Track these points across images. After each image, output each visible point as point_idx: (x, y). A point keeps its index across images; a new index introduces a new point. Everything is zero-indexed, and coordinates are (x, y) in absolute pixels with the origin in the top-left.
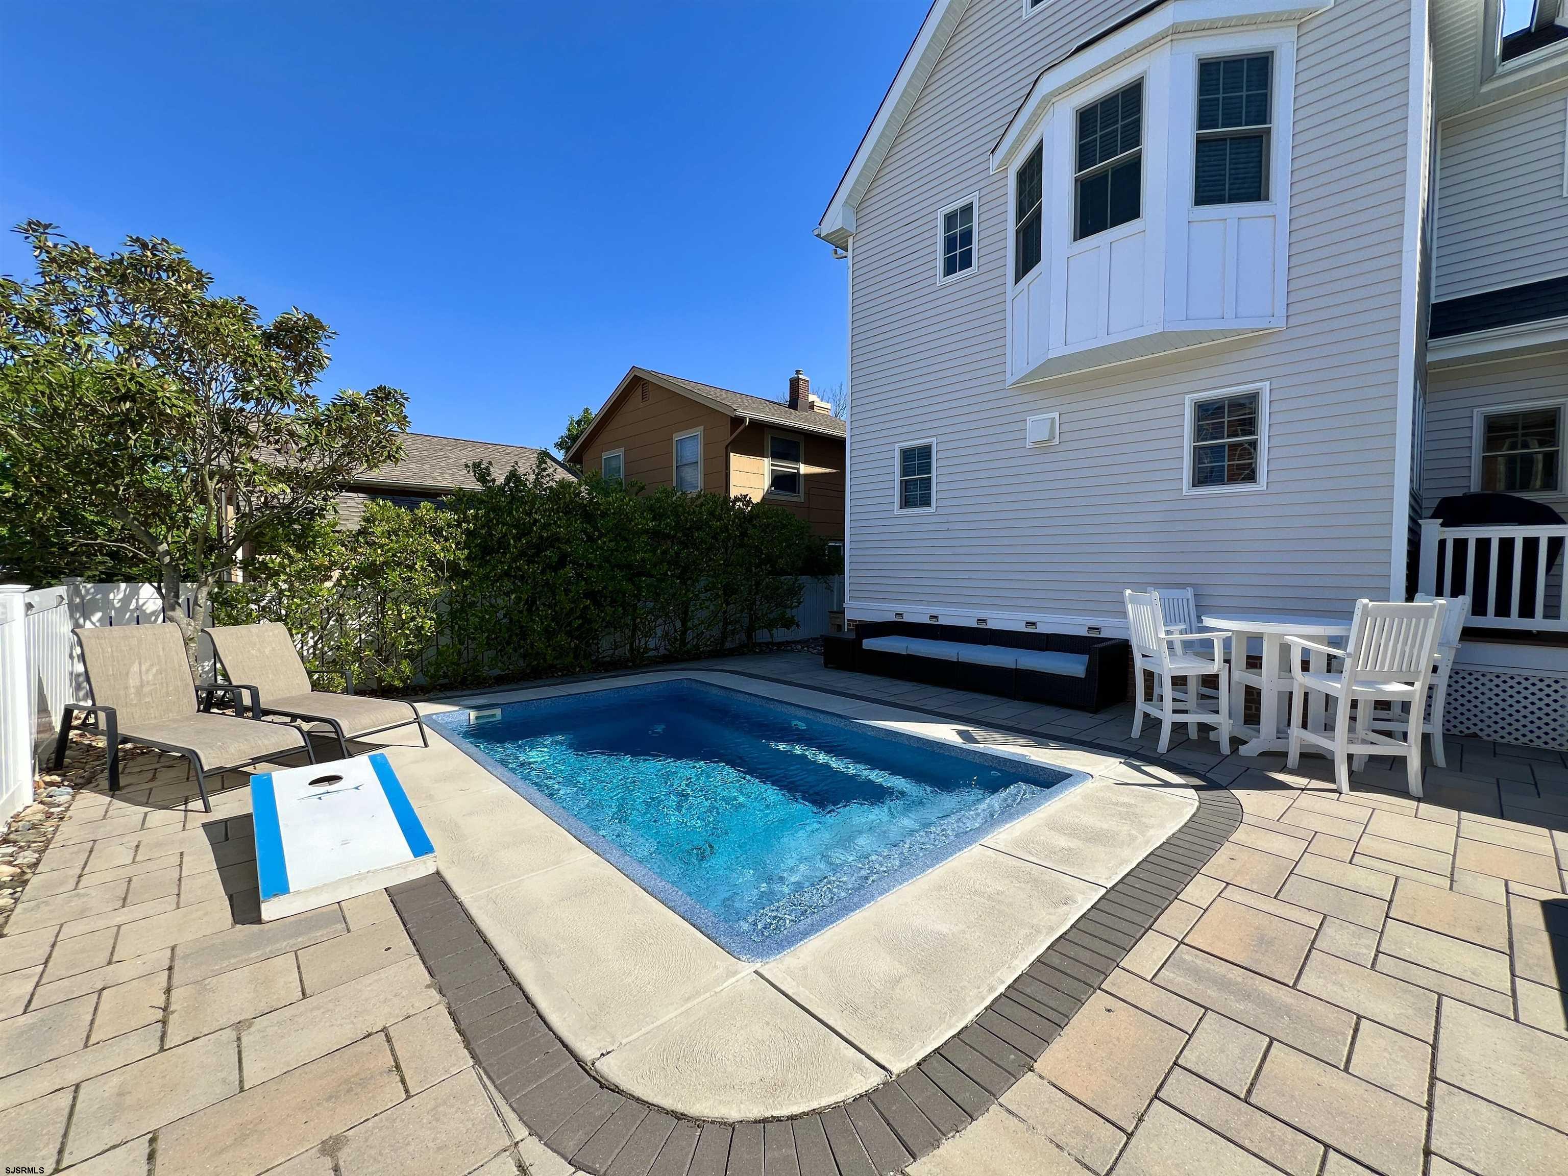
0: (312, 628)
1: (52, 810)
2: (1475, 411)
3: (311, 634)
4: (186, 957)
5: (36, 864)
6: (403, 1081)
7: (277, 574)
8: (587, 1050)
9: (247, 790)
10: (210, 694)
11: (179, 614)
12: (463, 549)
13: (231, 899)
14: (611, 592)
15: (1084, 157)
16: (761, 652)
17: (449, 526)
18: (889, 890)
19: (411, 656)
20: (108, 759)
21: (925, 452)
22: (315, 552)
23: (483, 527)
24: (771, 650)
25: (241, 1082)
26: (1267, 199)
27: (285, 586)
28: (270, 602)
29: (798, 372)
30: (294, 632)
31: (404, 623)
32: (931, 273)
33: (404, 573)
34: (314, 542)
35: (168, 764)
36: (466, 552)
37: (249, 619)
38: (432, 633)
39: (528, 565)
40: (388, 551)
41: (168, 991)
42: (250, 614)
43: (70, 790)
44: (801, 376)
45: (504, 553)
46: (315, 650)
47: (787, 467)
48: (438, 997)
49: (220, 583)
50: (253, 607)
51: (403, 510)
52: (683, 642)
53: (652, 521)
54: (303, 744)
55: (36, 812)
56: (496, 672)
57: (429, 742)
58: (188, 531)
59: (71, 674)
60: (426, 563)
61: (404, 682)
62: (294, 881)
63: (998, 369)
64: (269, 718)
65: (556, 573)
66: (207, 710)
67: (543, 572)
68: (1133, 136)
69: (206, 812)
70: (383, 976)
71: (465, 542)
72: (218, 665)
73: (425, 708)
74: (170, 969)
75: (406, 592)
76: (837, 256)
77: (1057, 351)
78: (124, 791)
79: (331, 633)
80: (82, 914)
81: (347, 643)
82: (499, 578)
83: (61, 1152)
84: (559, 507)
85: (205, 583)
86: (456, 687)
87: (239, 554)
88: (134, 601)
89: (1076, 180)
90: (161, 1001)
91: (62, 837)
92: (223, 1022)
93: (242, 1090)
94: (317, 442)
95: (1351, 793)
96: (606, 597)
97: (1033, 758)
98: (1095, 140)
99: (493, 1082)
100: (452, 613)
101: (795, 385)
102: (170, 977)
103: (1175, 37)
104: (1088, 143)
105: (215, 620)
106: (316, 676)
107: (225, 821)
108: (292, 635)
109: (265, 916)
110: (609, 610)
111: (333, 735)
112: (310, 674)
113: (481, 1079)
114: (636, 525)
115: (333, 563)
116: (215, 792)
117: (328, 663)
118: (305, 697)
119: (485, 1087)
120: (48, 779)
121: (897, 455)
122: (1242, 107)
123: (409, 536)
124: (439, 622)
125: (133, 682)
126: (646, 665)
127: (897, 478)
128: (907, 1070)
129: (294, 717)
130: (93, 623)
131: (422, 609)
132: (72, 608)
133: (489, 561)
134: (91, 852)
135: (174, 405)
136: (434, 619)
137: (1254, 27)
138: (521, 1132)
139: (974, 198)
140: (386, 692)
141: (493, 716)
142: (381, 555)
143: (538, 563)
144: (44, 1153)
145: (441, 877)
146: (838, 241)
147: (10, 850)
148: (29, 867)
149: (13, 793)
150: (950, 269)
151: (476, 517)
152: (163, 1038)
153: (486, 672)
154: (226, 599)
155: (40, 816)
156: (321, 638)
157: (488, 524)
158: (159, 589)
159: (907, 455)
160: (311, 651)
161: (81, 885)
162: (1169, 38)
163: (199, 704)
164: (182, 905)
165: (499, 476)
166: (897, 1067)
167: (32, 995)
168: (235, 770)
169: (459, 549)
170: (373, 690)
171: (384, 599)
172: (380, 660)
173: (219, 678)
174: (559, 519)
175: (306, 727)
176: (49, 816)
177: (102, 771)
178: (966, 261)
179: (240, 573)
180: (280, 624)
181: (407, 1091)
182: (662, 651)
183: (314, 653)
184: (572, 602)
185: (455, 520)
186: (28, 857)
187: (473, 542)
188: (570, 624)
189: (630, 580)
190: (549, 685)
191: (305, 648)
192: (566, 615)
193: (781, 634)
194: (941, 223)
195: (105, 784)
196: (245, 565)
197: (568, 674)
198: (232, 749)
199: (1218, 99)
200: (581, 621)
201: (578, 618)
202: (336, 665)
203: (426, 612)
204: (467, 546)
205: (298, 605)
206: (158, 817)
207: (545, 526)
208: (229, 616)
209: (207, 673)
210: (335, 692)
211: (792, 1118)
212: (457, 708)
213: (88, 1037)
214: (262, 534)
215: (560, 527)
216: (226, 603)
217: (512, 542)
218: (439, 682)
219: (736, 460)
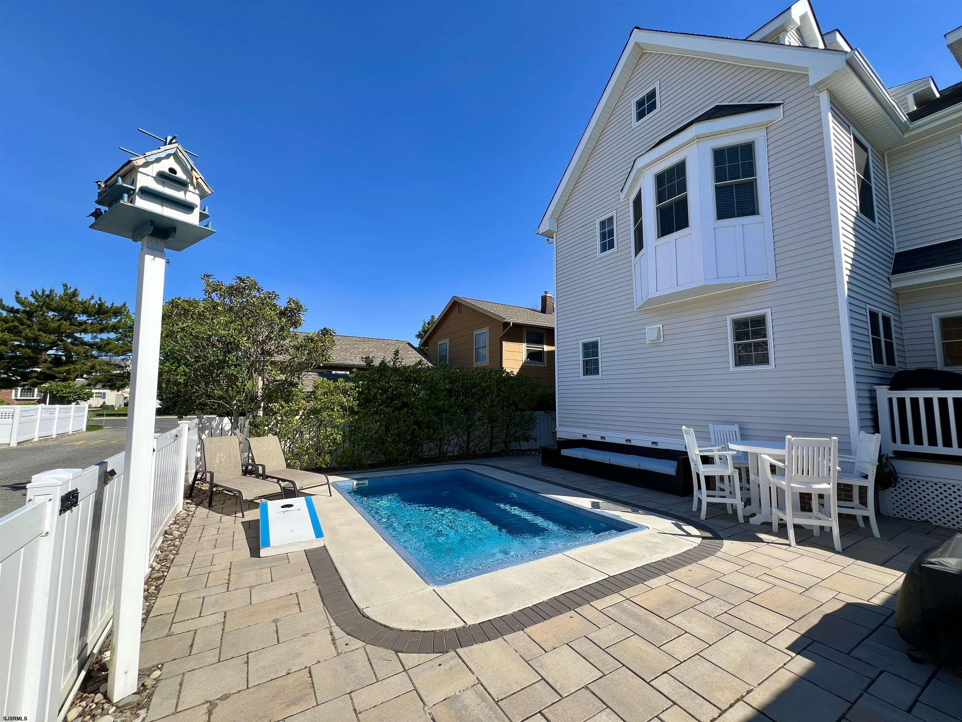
0: (289, 438)
1: (189, 513)
2: (933, 315)
3: (288, 441)
4: (235, 565)
5: (186, 532)
6: (300, 608)
7: (277, 413)
8: (361, 606)
9: (258, 510)
10: (247, 467)
11: (237, 431)
12: (356, 401)
13: (250, 549)
14: (427, 421)
15: (660, 197)
16: (513, 455)
17: (351, 389)
18: (507, 567)
19: (330, 453)
20: (209, 494)
21: (595, 345)
22: (292, 403)
23: (366, 390)
24: (519, 454)
25: (251, 602)
26: (758, 214)
27: (280, 418)
28: (273, 426)
29: (546, 292)
30: (281, 440)
31: (328, 436)
32: (594, 251)
33: (329, 412)
34: (292, 399)
35: (229, 498)
36: (357, 402)
37: (264, 434)
38: (340, 441)
39: (386, 408)
40: (323, 402)
41: (229, 576)
42: (264, 432)
43: (195, 506)
44: (547, 295)
45: (376, 402)
46: (289, 449)
47: (536, 348)
48: (316, 586)
49: (254, 417)
50: (266, 428)
51: (331, 382)
52: (468, 449)
53: (448, 385)
54: (281, 491)
55: (184, 514)
56: (370, 462)
57: (332, 494)
58: (244, 394)
59: (196, 457)
60: (339, 408)
61: (326, 465)
62: (272, 543)
63: (629, 301)
64: (269, 479)
65: (399, 412)
66: (245, 475)
67: (393, 412)
68: (683, 187)
69: (243, 517)
70: (299, 578)
71: (357, 397)
72: (250, 455)
73: (333, 479)
74: (230, 569)
75: (329, 421)
76: (549, 242)
77: (653, 294)
78: (213, 508)
79: (297, 440)
80: (202, 549)
81: (302, 446)
82: (372, 415)
83: (200, 613)
84: (403, 379)
85: (248, 418)
86: (351, 469)
87: (262, 405)
88: (221, 425)
89: (657, 208)
90: (227, 577)
91: (194, 523)
92: (246, 585)
93: (251, 604)
94: (296, 357)
95: (796, 546)
96: (424, 424)
97: (623, 518)
98: (665, 188)
99: (328, 611)
100: (351, 431)
101: (544, 300)
102: (230, 571)
103: (698, 140)
104: (662, 190)
105: (251, 434)
106: (289, 461)
107: (249, 521)
108: (280, 442)
109: (261, 555)
110: (426, 430)
111: (293, 489)
112: (286, 460)
113: (324, 610)
114: (440, 387)
115: (300, 408)
116: (246, 510)
117: (295, 455)
118: (283, 471)
119: (325, 612)
120: (187, 501)
121: (581, 346)
122: (739, 169)
123: (333, 395)
124: (344, 436)
125: (217, 461)
126: (446, 461)
127: (581, 359)
128: (474, 625)
129: (279, 479)
130: (205, 435)
131: (336, 430)
132: (199, 429)
133: (368, 406)
134: (203, 529)
135: (245, 346)
136: (341, 435)
137: (742, 131)
138: (333, 624)
139: (614, 214)
140: (319, 470)
141: (365, 484)
142: (320, 404)
143: (391, 407)
144: (196, 612)
145: (326, 548)
146: (549, 235)
147: (177, 526)
148: (184, 533)
149: (176, 507)
150: (604, 249)
151: (363, 385)
152: (228, 587)
153: (365, 462)
154: (256, 424)
155: (185, 515)
156: (292, 443)
157: (368, 388)
158: (231, 420)
159: (586, 346)
160: (288, 449)
161: (201, 540)
162: (696, 141)
163: (243, 472)
164: (234, 549)
165: (376, 363)
166: (470, 623)
167: (189, 572)
168: (252, 501)
169: (354, 401)
170: (313, 469)
171: (320, 425)
172: (317, 454)
173: (250, 460)
174: (402, 385)
175: (283, 484)
176: (188, 515)
177: (205, 499)
178: (611, 246)
179: (261, 412)
180: (276, 436)
181: (300, 610)
182: (456, 454)
183: (289, 450)
184: (407, 427)
185: (354, 387)
186: (183, 529)
187: (361, 397)
188: (406, 438)
189: (437, 415)
190: (394, 470)
191: (286, 447)
192: (404, 433)
193: (524, 445)
194: (598, 226)
195: (207, 505)
196: (265, 409)
197: (405, 464)
198: (254, 492)
199: (726, 166)
200: (411, 436)
201: (410, 435)
202: (297, 456)
203: (338, 431)
204: (358, 399)
205: (284, 428)
206: (226, 518)
207: (395, 389)
208: (256, 432)
209: (245, 458)
210: (297, 469)
211: (424, 632)
212: (348, 479)
213: (206, 585)
214: (272, 395)
215: (402, 389)
216: (256, 426)
217: (379, 396)
218: (343, 466)
219: (507, 345)
